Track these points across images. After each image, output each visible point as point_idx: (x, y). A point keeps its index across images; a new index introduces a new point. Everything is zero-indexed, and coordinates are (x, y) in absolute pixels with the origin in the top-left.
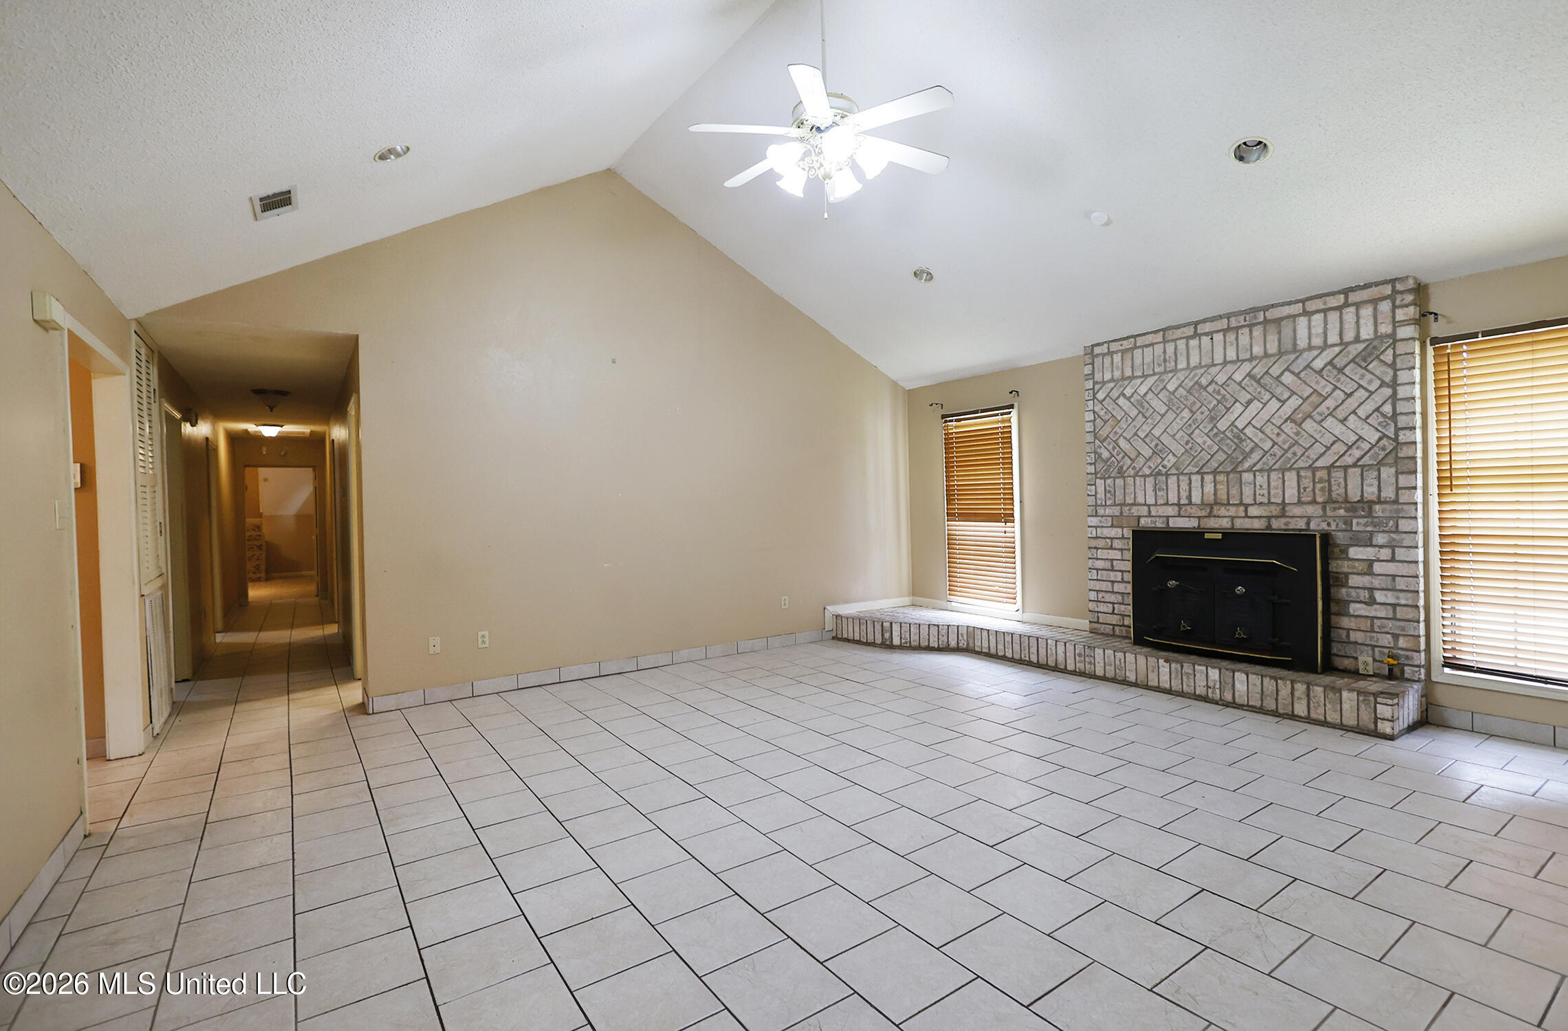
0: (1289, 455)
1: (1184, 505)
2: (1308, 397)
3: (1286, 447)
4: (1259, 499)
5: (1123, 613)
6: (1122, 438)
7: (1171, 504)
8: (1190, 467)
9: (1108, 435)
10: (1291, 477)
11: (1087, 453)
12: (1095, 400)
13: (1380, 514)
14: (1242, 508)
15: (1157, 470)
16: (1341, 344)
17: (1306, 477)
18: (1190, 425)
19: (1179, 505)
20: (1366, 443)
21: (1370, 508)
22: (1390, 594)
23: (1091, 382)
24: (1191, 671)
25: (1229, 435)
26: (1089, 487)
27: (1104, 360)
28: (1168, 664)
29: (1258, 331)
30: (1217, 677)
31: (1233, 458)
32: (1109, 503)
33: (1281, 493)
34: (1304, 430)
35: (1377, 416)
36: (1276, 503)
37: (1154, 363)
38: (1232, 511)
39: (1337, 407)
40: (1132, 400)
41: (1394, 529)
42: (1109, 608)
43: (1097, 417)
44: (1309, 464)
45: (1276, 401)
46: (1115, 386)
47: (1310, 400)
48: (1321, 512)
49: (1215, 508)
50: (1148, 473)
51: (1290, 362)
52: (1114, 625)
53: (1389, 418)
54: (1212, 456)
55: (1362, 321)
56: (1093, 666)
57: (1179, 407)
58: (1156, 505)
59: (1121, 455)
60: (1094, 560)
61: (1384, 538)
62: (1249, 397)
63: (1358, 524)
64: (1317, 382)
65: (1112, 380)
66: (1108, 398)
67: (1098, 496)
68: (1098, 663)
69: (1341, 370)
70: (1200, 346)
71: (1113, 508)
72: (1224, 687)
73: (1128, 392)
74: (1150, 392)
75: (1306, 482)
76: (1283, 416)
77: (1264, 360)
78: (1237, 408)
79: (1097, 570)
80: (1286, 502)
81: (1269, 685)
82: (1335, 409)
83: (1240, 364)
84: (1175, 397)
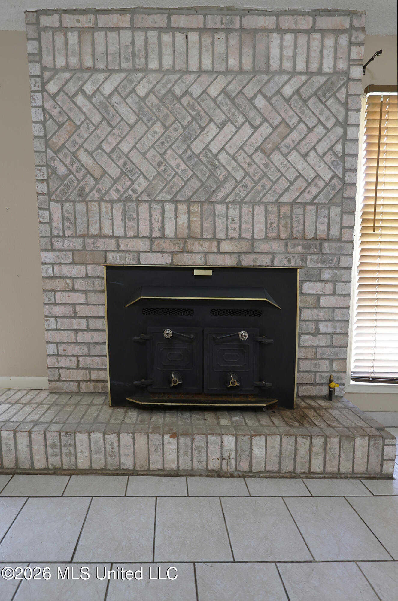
0: (259, 188)
1: (156, 238)
2: (277, 126)
3: (256, 178)
4: (231, 234)
5: (89, 366)
6: (82, 150)
7: (144, 237)
8: (163, 194)
9: (64, 145)
10: (260, 210)
11: (37, 166)
12: (45, 93)
13: (327, 251)
14: (215, 243)
15: (126, 195)
16: (306, 73)
17: (272, 212)
18: (162, 143)
19: (151, 238)
20: (322, 181)
21: (321, 245)
22: (330, 324)
23: (38, 66)
24: (203, 444)
25: (203, 159)
26: (41, 212)
27: (55, 37)
28: (175, 440)
29: (234, 40)
30: (233, 445)
31: (207, 186)
32: (68, 233)
33: (251, 227)
34: (272, 162)
35: (331, 155)
36: (246, 239)
37: (120, 55)
38: (205, 246)
39: (301, 141)
40: (94, 100)
41: (336, 265)
42: (71, 362)
43: (48, 117)
44: (275, 199)
45: (249, 126)
46: (71, 78)
47: (279, 130)
48: (283, 249)
49: (189, 242)
50: (115, 198)
51: (263, 83)
52: (79, 381)
53: (339, 158)
54: (186, 182)
55: (325, 52)
56: (73, 458)
57: (151, 119)
58: (125, 237)
59: (82, 173)
60: (52, 306)
61: (329, 274)
62: (223, 117)
63: (311, 260)
64: (286, 111)
65: (66, 68)
66: (62, 93)
67: (54, 224)
68: (81, 452)
69: (305, 101)
70: (173, 45)
71: (73, 240)
72: (240, 456)
73: (89, 88)
74: (116, 93)
75: (273, 218)
76: (255, 144)
77: (239, 77)
78: (212, 129)
79: (56, 317)
80: (256, 237)
81: (288, 443)
82: (299, 143)
83: (215, 76)
84: (145, 104)
